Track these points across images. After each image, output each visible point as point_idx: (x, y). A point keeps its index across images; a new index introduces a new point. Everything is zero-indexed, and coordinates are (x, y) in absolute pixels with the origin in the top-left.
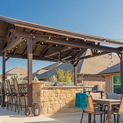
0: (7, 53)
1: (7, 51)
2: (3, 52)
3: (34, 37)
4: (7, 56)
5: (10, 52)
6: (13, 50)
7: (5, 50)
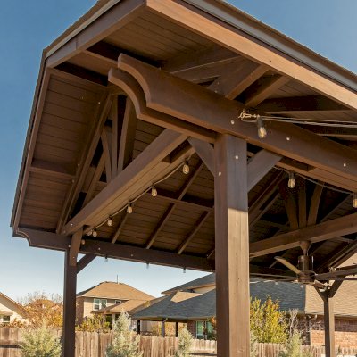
0: (85, 237)
1: (85, 227)
2: (70, 232)
3: (262, 132)
4: (82, 249)
5: (95, 234)
6: (110, 223)
7: (75, 225)
